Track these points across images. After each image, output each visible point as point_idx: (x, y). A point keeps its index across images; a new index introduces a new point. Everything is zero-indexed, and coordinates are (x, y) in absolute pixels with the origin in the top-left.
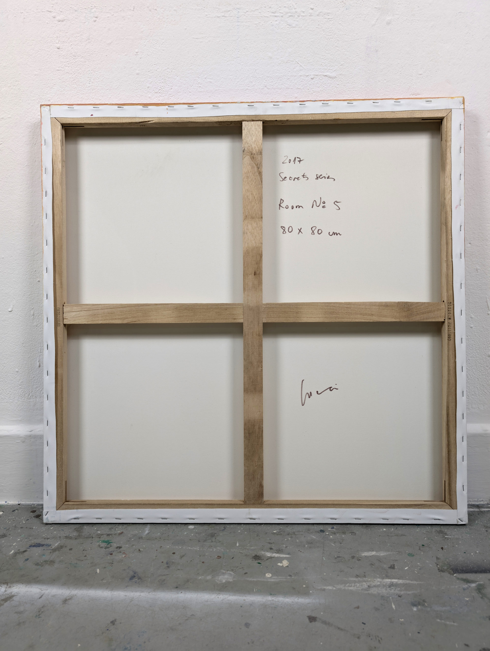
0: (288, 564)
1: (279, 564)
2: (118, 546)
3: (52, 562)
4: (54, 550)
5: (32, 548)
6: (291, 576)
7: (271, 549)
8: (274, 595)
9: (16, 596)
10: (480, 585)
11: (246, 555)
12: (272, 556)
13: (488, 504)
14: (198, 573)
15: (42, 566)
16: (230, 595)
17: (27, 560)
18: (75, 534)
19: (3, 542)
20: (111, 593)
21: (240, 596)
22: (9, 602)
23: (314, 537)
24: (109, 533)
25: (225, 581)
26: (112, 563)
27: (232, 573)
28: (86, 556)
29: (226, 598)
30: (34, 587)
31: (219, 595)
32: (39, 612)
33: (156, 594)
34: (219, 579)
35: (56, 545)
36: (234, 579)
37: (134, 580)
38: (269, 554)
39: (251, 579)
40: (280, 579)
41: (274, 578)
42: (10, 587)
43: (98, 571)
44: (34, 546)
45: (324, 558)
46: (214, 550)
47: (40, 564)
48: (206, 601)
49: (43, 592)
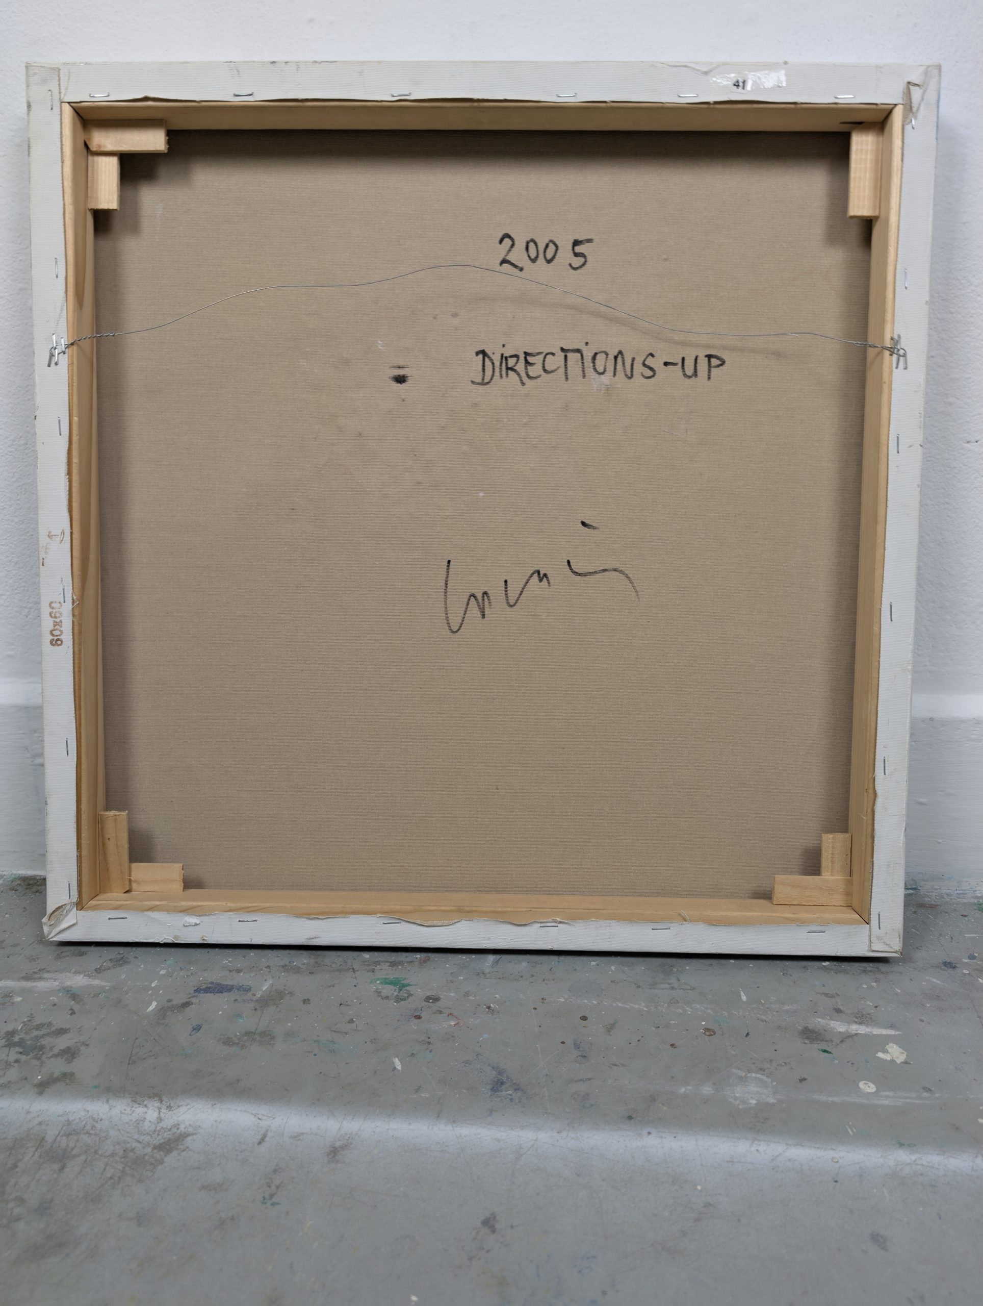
0: (905, 1056)
1: (880, 1055)
2: (429, 993)
3: (266, 1037)
4: (264, 1003)
5: (203, 994)
6: (930, 1090)
7: (838, 1011)
8: (909, 1145)
9: (193, 1134)
11: (780, 1026)
12: (849, 1031)
14: (673, 1077)
15: (243, 1047)
16: (787, 1144)
17: (198, 1028)
19: (123, 976)
20: (453, 1129)
21: (818, 1148)
22: (175, 1153)
25: (754, 1102)
26: (429, 1043)
27: (765, 1078)
28: (351, 1021)
29: (780, 1154)
30: (236, 1110)
31: (756, 1142)
32: (270, 1187)
33: (578, 1135)
34: (738, 1095)
35: (264, 989)
36: (779, 1097)
37: (504, 1093)
38: (839, 1027)
39: (824, 1098)
40: (906, 1098)
41: (887, 1097)
42: (169, 1108)
43: (397, 1064)
44: (207, 990)
46: (687, 1010)
47: (237, 1042)
48: (727, 1162)
49: (265, 1124)
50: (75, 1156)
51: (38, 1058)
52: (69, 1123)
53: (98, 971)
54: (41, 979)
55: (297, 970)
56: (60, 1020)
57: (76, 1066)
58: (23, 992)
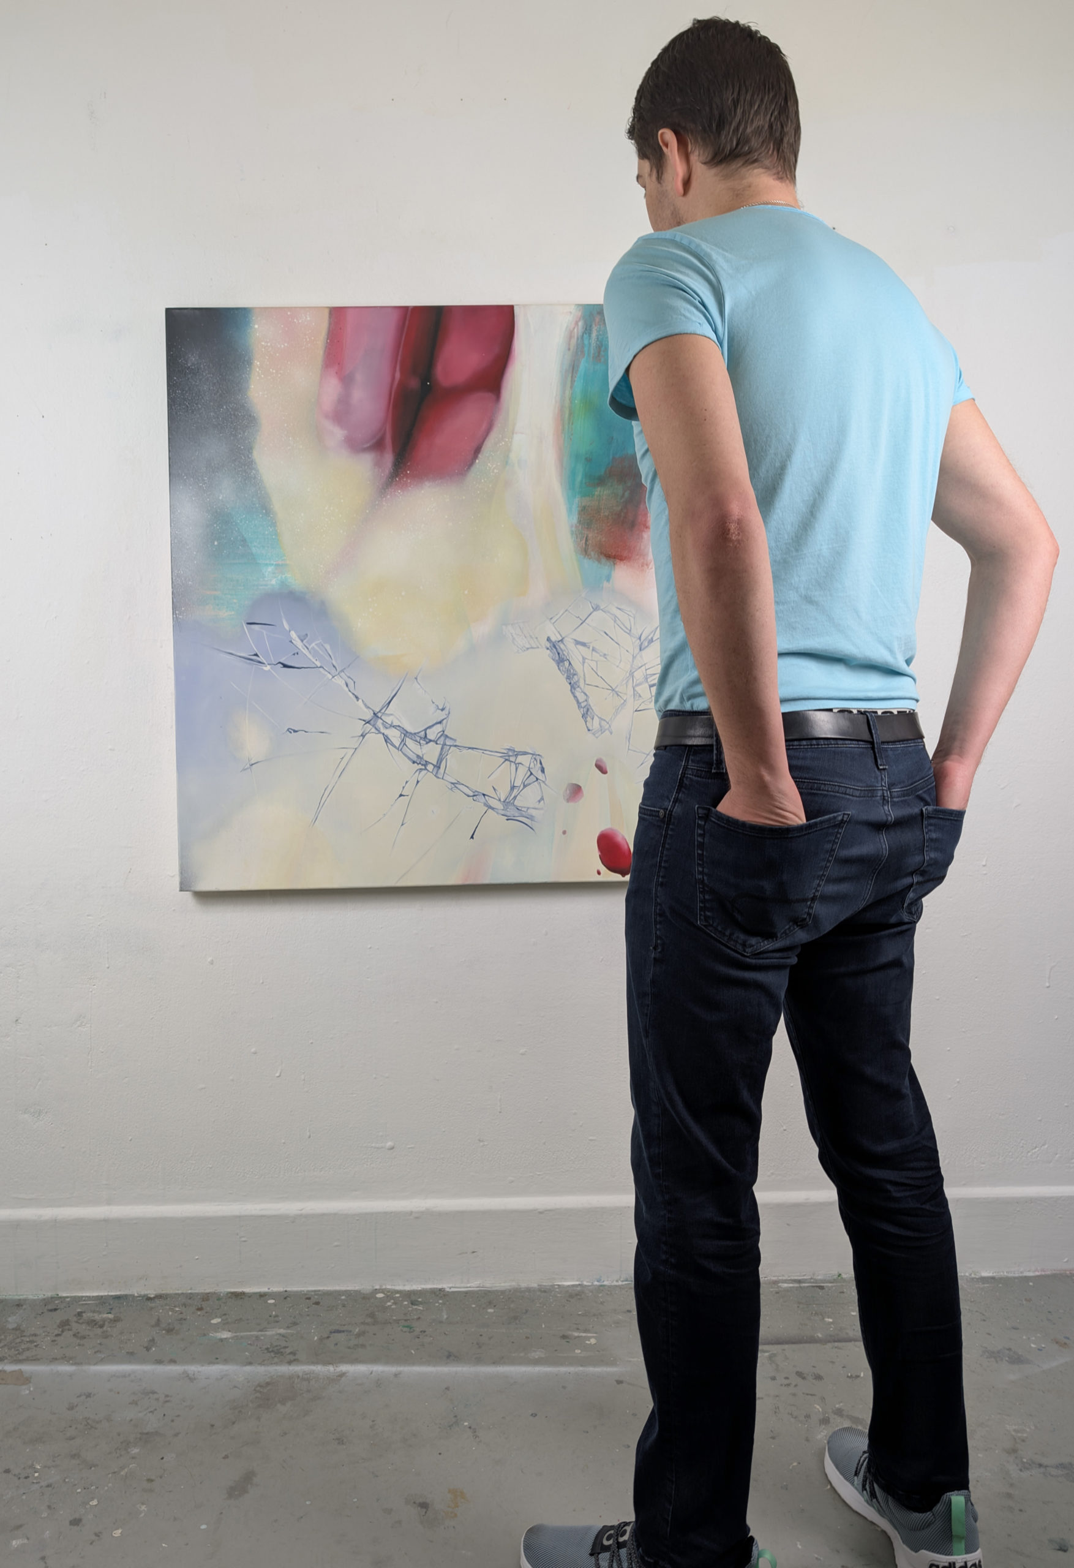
0: (596, 1342)
1: (587, 1342)
2: (421, 1330)
3: (363, 1346)
4: (358, 1335)
5: (333, 1334)
6: (599, 1351)
7: (578, 1329)
8: (584, 1366)
9: (347, 1373)
10: (773, 1354)
13: (811, 1279)
14: (511, 1351)
15: (355, 1349)
16: (544, 1367)
17: (336, 1344)
18: (369, 1320)
19: (299, 1329)
20: (435, 1368)
21: (554, 1368)
22: (345, 1376)
23: (620, 1317)
24: (405, 1318)
25: (537, 1357)
26: (424, 1345)
27: (543, 1350)
28: (393, 1340)
29: (541, 1369)
30: (360, 1366)
31: (534, 1367)
32: (377, 1383)
33: (476, 1368)
34: (532, 1355)
35: (357, 1330)
36: (547, 1355)
37: (451, 1358)
38: (576, 1334)
39: (562, 1355)
40: (588, 1353)
41: (584, 1354)
42: (337, 1367)
43: (413, 1352)
44: (334, 1332)
45: (631, 1336)
46: (521, 1331)
47: (351, 1347)
48: (524, 1372)
49: (371, 1369)
50: (312, 1380)
51: (283, 1355)
52: (305, 1372)
53: (288, 1327)
54: (266, 1331)
55: (368, 1324)
56: (283, 1344)
57: (296, 1357)
58: (262, 1335)
